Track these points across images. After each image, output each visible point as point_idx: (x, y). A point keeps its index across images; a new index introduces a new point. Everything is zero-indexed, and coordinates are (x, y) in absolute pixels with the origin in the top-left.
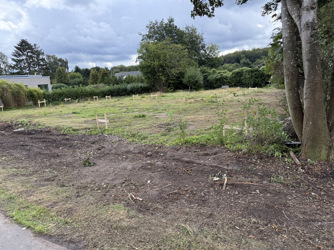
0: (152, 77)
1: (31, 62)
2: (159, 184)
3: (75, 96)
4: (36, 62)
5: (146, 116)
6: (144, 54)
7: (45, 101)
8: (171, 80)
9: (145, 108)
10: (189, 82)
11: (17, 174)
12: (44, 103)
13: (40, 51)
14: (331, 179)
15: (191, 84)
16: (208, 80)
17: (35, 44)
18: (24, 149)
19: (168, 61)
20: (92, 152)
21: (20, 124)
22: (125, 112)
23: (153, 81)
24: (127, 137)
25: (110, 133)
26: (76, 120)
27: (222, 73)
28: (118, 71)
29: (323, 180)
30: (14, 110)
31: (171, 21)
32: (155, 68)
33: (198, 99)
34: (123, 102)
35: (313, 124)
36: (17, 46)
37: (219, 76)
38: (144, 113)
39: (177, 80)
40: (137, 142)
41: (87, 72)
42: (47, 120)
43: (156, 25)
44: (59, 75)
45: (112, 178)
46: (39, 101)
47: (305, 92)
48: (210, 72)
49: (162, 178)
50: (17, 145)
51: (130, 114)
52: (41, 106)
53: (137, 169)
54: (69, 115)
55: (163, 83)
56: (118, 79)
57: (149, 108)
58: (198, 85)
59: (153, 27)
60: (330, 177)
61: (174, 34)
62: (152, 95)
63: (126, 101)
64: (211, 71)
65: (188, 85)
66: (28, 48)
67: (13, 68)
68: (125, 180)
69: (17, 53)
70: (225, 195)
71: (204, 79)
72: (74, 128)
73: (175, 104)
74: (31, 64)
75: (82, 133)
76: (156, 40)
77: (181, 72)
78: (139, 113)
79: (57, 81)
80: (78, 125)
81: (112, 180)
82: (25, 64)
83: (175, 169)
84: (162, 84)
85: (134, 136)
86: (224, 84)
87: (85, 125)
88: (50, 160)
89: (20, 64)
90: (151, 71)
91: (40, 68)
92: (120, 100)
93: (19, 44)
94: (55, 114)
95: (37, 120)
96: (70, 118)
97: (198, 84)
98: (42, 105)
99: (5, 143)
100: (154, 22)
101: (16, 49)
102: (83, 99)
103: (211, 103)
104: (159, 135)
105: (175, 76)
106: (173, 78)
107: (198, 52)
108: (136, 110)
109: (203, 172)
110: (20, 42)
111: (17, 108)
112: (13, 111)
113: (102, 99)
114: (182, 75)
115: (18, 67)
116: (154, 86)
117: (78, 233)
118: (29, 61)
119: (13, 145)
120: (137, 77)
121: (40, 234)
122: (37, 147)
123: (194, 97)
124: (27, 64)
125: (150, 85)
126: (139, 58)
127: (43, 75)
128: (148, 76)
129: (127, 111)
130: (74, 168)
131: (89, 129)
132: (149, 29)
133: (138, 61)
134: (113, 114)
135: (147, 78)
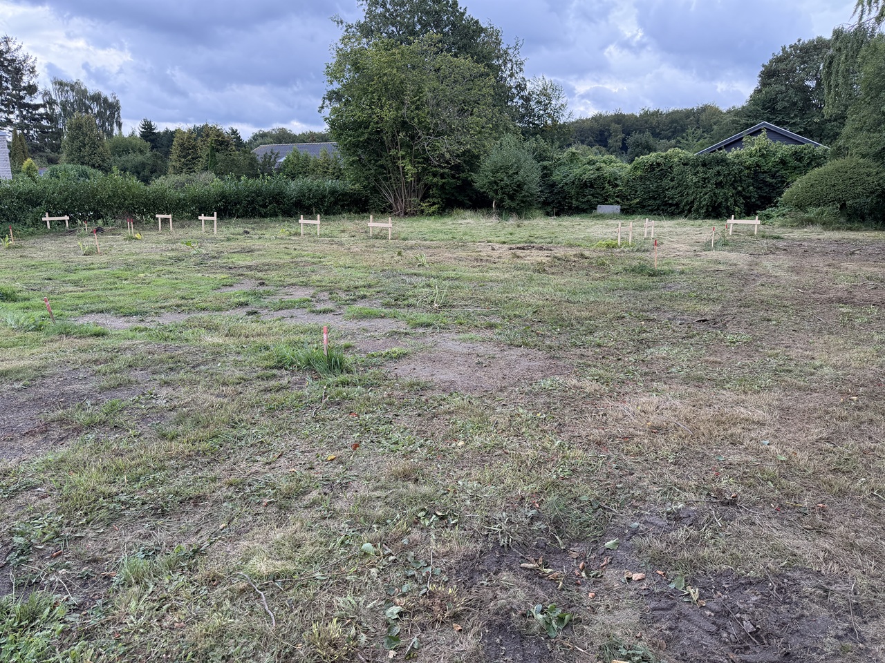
4: (11, 95)
8: (435, 175)
13: (24, 61)
15: (500, 191)
16: (554, 185)
17: (5, 38)
19: (428, 110)
23: (375, 176)
27: (597, 161)
28: (268, 140)
32: (382, 131)
34: (259, 243)
37: (592, 172)
39: (453, 177)
48: (559, 159)
55: (407, 183)
56: (258, 161)
58: (524, 196)
61: (447, 29)
62: (374, 224)
63: (272, 238)
64: (563, 156)
71: (541, 179)
77: (470, 151)
79: (67, 156)
86: (607, 200)
90: (369, 139)
92: (251, 234)
105: (448, 164)
106: (441, 167)
113: (184, 226)
116: (375, 190)
120: (321, 159)
126: (330, 98)
128: (359, 156)
132: (368, 7)
133: (327, 106)
135: (353, 162)
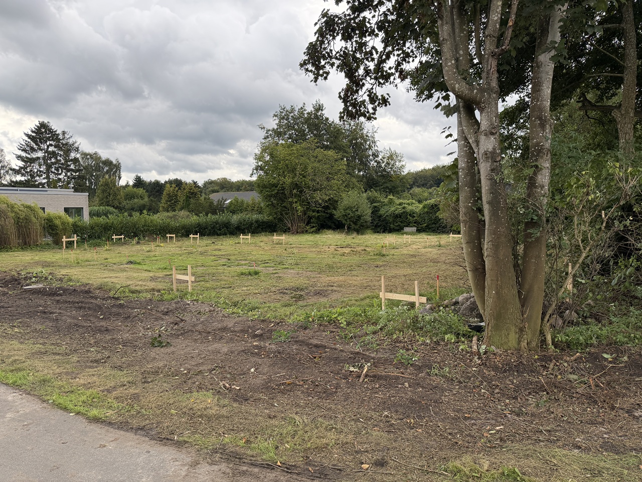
0: (280, 204)
1: (53, 163)
2: (267, 373)
3: (132, 232)
4: (62, 164)
5: (260, 274)
6: (266, 163)
7: (75, 238)
8: (313, 212)
9: (260, 260)
10: (346, 218)
11: (46, 351)
12: (73, 241)
13: (73, 145)
14: (516, 373)
15: (348, 220)
16: (381, 216)
17: (63, 132)
18: (46, 318)
19: (309, 178)
20: (164, 328)
21: (35, 277)
22: (224, 265)
23: (281, 212)
24: (224, 306)
25: (195, 298)
26: (135, 275)
27: (405, 205)
28: (216, 188)
29: (504, 375)
30: (16, 251)
31: (319, 108)
32: (285, 189)
33: (357, 249)
34: (222, 247)
35: (497, 293)
36: (30, 133)
37: (400, 209)
38: (258, 269)
39: (324, 212)
40: (240, 315)
41: (158, 188)
42: (83, 272)
43: (292, 114)
44: (103, 191)
45: (196, 363)
46: (64, 237)
47: (486, 246)
48: (384, 202)
49: (273, 365)
50: (35, 311)
51: (233, 268)
52: (67, 247)
53: (236, 353)
54: (122, 266)
55: (298, 216)
56: (215, 204)
57: (267, 259)
58: (362, 223)
59: (286, 117)
60: (514, 371)
61: (323, 132)
62: (276, 237)
63: (227, 245)
64: (386, 200)
65: (344, 222)
66: (50, 137)
67: (17, 172)
68: (217, 367)
69: (28, 146)
70: (360, 388)
71: (372, 213)
72: (133, 288)
73: (315, 256)
74: (52, 168)
75: (146, 298)
76: (290, 140)
77: (332, 198)
78: (250, 268)
79: (99, 201)
80: (140, 283)
81: (196, 365)
82: (40, 165)
83: (296, 354)
84: (296, 217)
85: (235, 305)
86: (409, 225)
87: (152, 285)
88: (95, 336)
89: (30, 166)
90: (277, 193)
91: (68, 176)
92: (216, 243)
93: (34, 130)
94: (95, 263)
95: (64, 272)
96: (124, 270)
97: (362, 221)
98: (70, 244)
99: (12, 307)
100: (288, 108)
101: (26, 138)
102: (147, 238)
103: (378, 257)
104: (278, 305)
105: (320, 205)
106: (317, 207)
107: (366, 165)
108: (243, 262)
109: (337, 360)
110: (36, 126)
111: (22, 248)
112: (16, 254)
113: (183, 240)
114: (333, 203)
115: (27, 172)
116: (280, 220)
117: (148, 421)
118: (49, 161)
119: (28, 311)
120: (250, 202)
121: (96, 420)
122: (69, 316)
123: (351, 244)
124: (45, 167)
125: (274, 218)
126: (257, 169)
127: (76, 190)
128: (272, 202)
129: (227, 263)
130: (135, 349)
131: (159, 291)
132: (279, 120)
133: (255, 173)
134: (202, 268)
135: (269, 205)
